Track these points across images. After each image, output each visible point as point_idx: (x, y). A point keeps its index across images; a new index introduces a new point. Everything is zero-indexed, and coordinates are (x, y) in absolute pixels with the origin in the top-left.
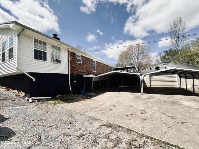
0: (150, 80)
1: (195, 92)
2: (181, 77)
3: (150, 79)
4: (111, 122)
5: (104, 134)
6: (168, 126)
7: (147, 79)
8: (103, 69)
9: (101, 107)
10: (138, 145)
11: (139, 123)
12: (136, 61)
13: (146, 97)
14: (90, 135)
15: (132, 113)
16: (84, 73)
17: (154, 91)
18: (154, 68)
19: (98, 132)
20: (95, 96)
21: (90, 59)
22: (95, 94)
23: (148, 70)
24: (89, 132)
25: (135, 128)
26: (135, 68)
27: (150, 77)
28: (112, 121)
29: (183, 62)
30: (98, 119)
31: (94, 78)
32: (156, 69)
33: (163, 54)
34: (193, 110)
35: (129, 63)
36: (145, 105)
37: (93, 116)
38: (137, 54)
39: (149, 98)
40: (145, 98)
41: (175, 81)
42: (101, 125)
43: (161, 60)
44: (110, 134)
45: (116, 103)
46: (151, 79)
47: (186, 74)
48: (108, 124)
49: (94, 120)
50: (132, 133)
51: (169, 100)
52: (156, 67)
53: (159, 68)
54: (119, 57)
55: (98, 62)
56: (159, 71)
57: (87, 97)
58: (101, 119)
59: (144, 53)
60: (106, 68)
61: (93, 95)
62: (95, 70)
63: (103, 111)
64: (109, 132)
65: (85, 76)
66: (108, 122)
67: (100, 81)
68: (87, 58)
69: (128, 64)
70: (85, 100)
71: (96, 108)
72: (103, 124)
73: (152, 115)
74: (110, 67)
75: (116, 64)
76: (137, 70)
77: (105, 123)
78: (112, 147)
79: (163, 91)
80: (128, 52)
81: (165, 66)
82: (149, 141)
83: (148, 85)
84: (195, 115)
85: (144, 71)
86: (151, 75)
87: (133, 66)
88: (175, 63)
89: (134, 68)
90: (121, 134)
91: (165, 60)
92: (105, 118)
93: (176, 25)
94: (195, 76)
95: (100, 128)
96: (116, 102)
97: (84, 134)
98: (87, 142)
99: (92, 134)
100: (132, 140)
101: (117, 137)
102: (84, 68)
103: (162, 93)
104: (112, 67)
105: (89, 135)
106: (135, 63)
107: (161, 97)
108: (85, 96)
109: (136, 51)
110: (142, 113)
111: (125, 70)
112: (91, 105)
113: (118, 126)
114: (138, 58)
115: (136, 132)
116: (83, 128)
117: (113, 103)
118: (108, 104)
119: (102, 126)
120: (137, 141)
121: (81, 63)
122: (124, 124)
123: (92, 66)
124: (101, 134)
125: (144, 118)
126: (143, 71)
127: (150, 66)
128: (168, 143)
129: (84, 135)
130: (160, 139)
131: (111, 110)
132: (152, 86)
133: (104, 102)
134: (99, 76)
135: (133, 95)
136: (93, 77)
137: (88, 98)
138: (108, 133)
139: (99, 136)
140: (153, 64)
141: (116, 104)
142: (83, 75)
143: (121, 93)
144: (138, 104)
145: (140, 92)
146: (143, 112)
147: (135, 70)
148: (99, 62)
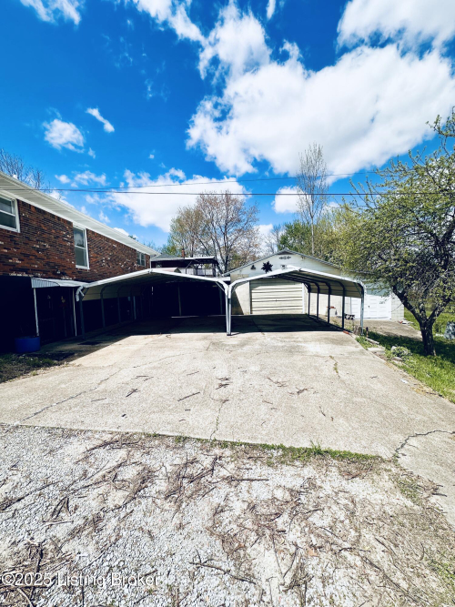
0: (251, 296)
1: (331, 322)
2: (310, 291)
3: (251, 293)
4: (128, 430)
5: (101, 473)
6: (271, 406)
7: (242, 293)
8: (114, 260)
9: (102, 386)
10: (199, 472)
11: (209, 412)
12: (221, 242)
13: (236, 343)
14: (46, 490)
15: (194, 391)
16: (34, 271)
17: (256, 325)
18: (259, 266)
19: (79, 473)
20: (82, 354)
21: (59, 218)
22: (84, 347)
23: (246, 270)
24: (40, 484)
25: (196, 431)
26: (218, 264)
27: (251, 290)
28: (131, 426)
29: (318, 255)
30: (81, 431)
31: (79, 290)
32: (263, 268)
33: (282, 232)
34: (320, 360)
35: (202, 247)
36: (232, 363)
37: (62, 423)
38: (223, 223)
39: (242, 345)
40: (234, 346)
41: (298, 299)
42: (92, 447)
43: (279, 247)
44: (120, 466)
45: (154, 368)
46: (253, 294)
47: (320, 284)
48: (117, 437)
49: (69, 437)
50: (187, 446)
51: (283, 344)
52: (265, 265)
53: (271, 266)
54: (172, 226)
55: (93, 233)
56: (270, 274)
57: (48, 360)
58: (96, 428)
59: (239, 221)
60: (128, 256)
61: (76, 351)
62: (83, 263)
63: (107, 401)
64: (119, 463)
65: (38, 283)
66: (119, 430)
67: (105, 300)
68: (44, 212)
69: (198, 250)
70: (41, 371)
71: (82, 395)
72: (100, 442)
73: (243, 386)
74: (143, 255)
75: (162, 247)
76: (223, 268)
77: (107, 437)
78: (121, 504)
79: (275, 323)
80: (198, 215)
81: (283, 262)
82: (228, 452)
83: (246, 310)
84: (322, 371)
85: (238, 272)
86: (254, 284)
87: (212, 257)
88: (303, 257)
89: (214, 262)
90: (155, 458)
91: (285, 248)
92: (110, 421)
93: (309, 164)
94: (333, 288)
95: (87, 457)
96: (155, 364)
97: (20, 495)
98: (26, 522)
99: (51, 487)
100: (186, 465)
101: (141, 468)
102: (34, 252)
103: (272, 328)
104: (148, 257)
105: (38, 492)
106: (217, 248)
107: (269, 339)
108: (41, 357)
109: (220, 214)
110: (221, 385)
111: (189, 267)
112: (63, 386)
113: (149, 436)
114: (225, 234)
115: (199, 440)
116: (15, 478)
117: (143, 370)
118: (126, 375)
119: (94, 451)
120: (197, 462)
121: (18, 230)
122: (169, 427)
123: (72, 248)
124: (90, 475)
125: (224, 399)
126: (234, 274)
127: (254, 258)
128: (265, 445)
129: (19, 500)
130: (250, 442)
131: (135, 391)
132: (254, 313)
133: (114, 370)
134: (100, 282)
135: (205, 338)
136: (76, 288)
137: (55, 365)
138: (115, 464)
139: (82, 483)
140: (261, 254)
141: (154, 371)
142: (29, 280)
143: (173, 335)
144: (216, 362)
145: (224, 330)
146: (224, 383)
147: (217, 270)
148: (100, 236)
